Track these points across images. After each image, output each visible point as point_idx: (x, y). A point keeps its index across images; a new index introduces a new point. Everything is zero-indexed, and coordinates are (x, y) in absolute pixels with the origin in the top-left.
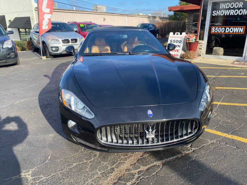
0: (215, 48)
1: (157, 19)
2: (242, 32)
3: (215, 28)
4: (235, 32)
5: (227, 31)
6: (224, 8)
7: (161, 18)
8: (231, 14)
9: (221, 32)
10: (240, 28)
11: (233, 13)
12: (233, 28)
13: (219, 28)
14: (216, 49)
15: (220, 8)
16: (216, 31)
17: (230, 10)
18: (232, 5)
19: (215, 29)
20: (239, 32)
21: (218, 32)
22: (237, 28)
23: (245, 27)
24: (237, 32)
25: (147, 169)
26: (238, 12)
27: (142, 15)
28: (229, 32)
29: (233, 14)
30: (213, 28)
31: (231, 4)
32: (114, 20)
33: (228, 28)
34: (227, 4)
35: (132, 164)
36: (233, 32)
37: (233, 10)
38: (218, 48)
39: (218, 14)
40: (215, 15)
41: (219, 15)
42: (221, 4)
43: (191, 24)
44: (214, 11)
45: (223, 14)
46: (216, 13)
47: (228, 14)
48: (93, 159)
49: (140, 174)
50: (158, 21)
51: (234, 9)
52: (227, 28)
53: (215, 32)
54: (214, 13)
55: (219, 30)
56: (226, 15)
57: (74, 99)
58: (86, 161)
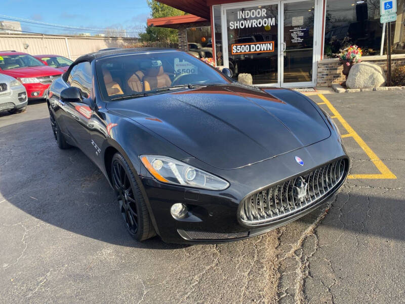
0: (240, 75)
1: (120, 41)
2: (271, 49)
3: (237, 46)
4: (262, 50)
5: (253, 49)
6: (244, 17)
7: (125, 39)
8: (253, 26)
9: (245, 52)
10: (268, 44)
11: (257, 24)
12: (260, 44)
13: (241, 46)
14: (243, 76)
15: (239, 18)
16: (239, 50)
17: (251, 21)
18: (253, 14)
19: (236, 48)
20: (268, 49)
21: (241, 52)
22: (264, 45)
23: (273, 42)
24: (265, 49)
25: (303, 245)
26: (262, 22)
27: (90, 35)
28: (256, 51)
29: (256, 26)
30: (234, 47)
31: (251, 12)
32: (46, 47)
33: (254, 46)
34: (246, 12)
35: (276, 246)
36: (261, 50)
37: (255, 20)
38: (244, 74)
39: (237, 26)
40: (233, 28)
41: (238, 28)
42: (238, 12)
43: (186, 44)
44: (231, 23)
45: (244, 26)
46: (234, 25)
47: (250, 26)
48: (216, 260)
49: (299, 254)
50: (122, 46)
51: (256, 18)
52: (252, 46)
53: (237, 52)
54: (231, 24)
55: (242, 49)
56: (247, 27)
57: (174, 165)
58: (209, 267)
